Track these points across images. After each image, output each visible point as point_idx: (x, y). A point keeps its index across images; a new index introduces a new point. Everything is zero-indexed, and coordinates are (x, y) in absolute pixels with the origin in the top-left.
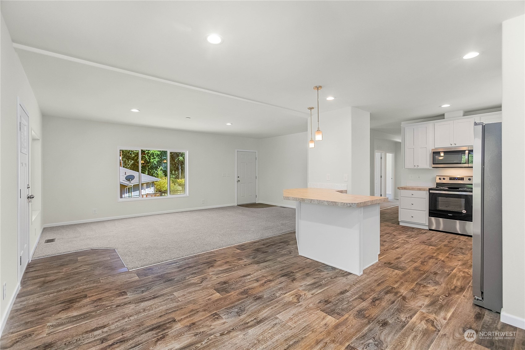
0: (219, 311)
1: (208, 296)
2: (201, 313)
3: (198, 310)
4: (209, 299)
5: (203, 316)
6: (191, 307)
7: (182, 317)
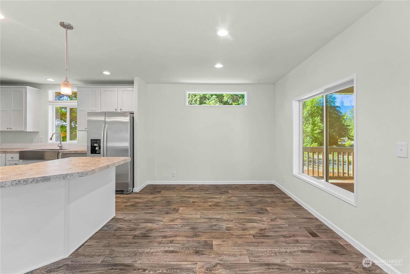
0: (225, 231)
1: (222, 244)
2: (236, 234)
3: (237, 237)
4: (223, 242)
5: (235, 232)
6: (240, 241)
7: (248, 236)
